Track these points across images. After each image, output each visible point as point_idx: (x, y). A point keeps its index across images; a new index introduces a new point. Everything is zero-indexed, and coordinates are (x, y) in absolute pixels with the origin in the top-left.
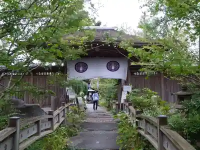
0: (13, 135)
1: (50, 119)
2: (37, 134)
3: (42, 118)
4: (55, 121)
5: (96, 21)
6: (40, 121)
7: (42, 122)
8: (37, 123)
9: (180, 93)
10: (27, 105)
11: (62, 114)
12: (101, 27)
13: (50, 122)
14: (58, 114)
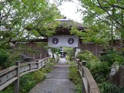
0: (17, 69)
1: (37, 64)
2: (29, 70)
3: (32, 63)
4: (40, 65)
5: (64, 16)
6: (31, 64)
7: (32, 65)
8: (29, 65)
9: (102, 52)
10: (28, 57)
11: (43, 62)
12: (67, 19)
13: (37, 65)
14: (42, 62)
